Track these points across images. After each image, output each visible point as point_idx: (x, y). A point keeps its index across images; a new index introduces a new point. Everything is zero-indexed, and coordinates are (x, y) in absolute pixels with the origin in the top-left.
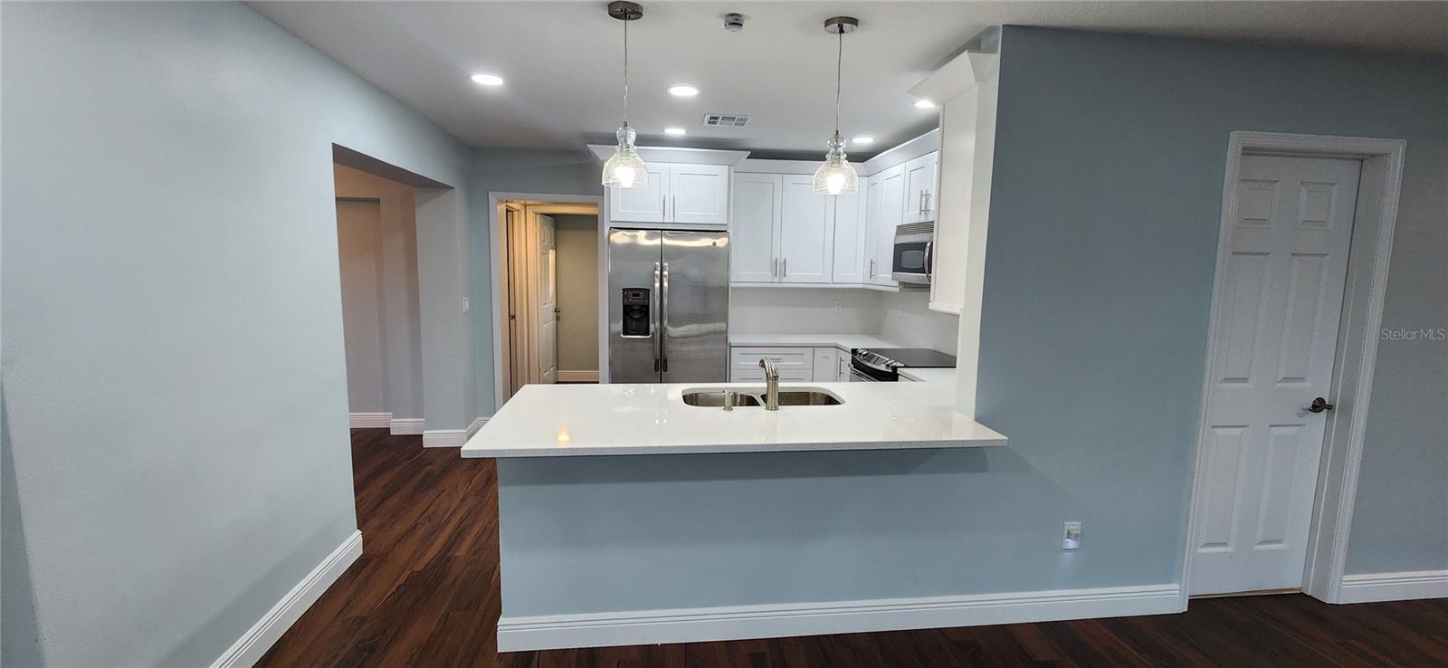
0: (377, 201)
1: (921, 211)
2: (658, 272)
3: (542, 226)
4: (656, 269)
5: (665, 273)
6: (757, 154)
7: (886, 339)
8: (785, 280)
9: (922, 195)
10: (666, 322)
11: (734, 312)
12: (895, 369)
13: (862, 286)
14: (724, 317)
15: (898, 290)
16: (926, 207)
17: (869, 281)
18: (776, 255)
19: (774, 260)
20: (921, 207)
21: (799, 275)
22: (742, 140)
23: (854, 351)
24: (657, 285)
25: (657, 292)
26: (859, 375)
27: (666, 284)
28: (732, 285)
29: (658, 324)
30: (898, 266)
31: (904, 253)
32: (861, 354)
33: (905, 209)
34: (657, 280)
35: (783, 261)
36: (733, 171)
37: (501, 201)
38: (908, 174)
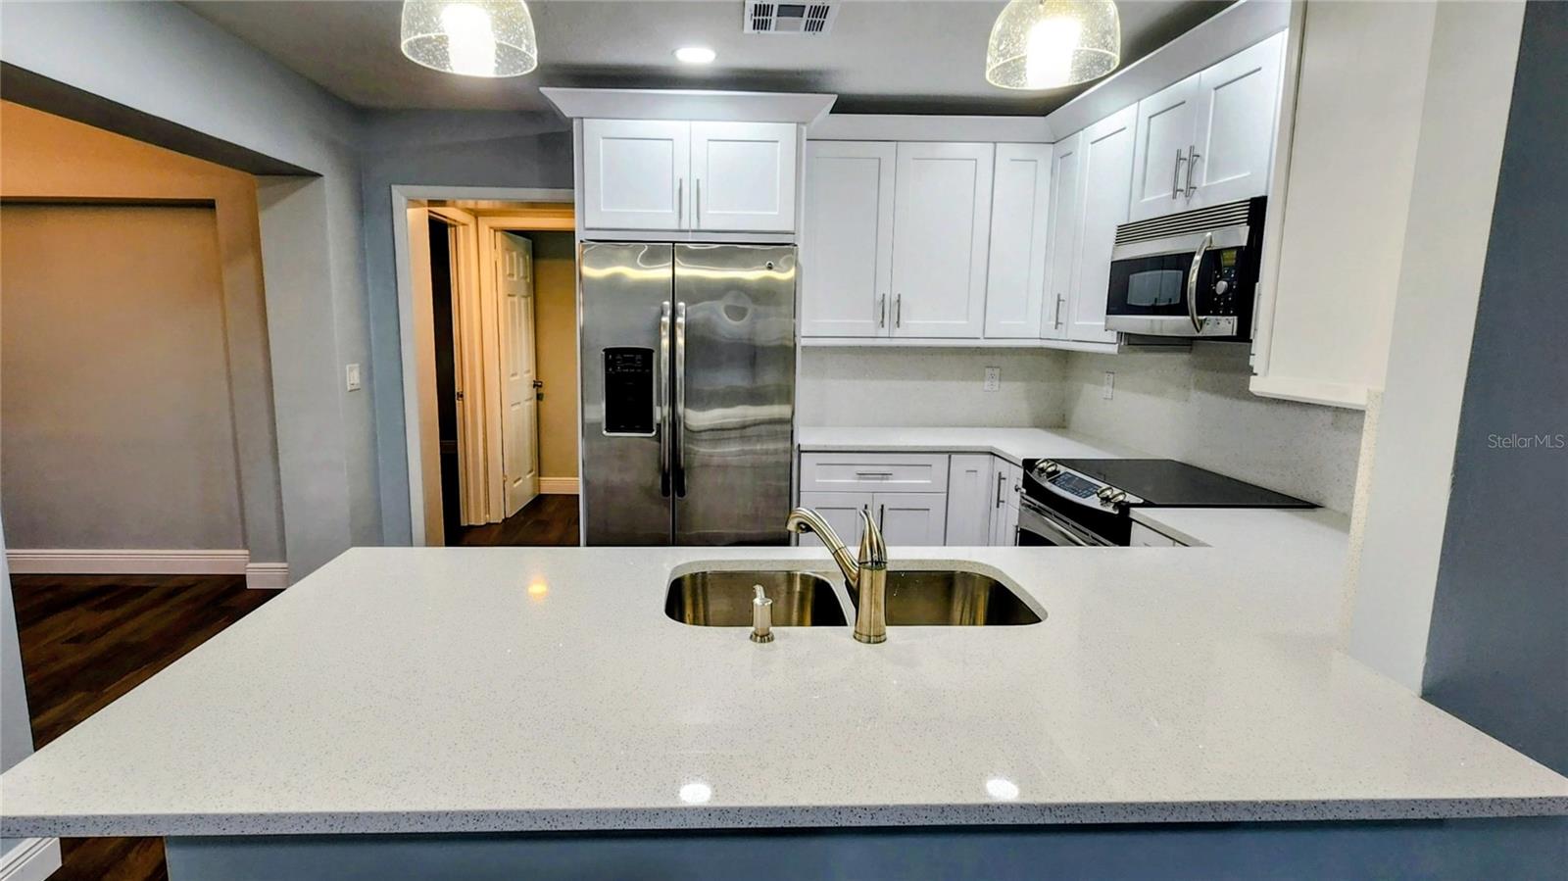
0: (208, 205)
1: (1176, 191)
2: (666, 320)
3: (508, 250)
4: (662, 313)
5: (680, 320)
6: (846, 105)
7: (1084, 437)
8: (898, 332)
9: (1179, 159)
10: (680, 408)
11: (805, 386)
12: (1124, 508)
13: (1038, 343)
14: (787, 395)
15: (1114, 349)
16: (1188, 182)
17: (1054, 334)
18: (883, 288)
19: (879, 298)
20: (1176, 181)
21: (922, 325)
22: (821, 73)
23: (1029, 464)
24: (665, 343)
25: (665, 355)
26: (1038, 510)
27: (680, 341)
28: (802, 342)
29: (666, 410)
30: (1119, 303)
31: (1131, 277)
32: (1042, 470)
33: (1136, 193)
34: (665, 333)
35: (894, 299)
36: (805, 137)
37: (414, 202)
38: (1144, 120)
